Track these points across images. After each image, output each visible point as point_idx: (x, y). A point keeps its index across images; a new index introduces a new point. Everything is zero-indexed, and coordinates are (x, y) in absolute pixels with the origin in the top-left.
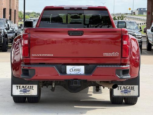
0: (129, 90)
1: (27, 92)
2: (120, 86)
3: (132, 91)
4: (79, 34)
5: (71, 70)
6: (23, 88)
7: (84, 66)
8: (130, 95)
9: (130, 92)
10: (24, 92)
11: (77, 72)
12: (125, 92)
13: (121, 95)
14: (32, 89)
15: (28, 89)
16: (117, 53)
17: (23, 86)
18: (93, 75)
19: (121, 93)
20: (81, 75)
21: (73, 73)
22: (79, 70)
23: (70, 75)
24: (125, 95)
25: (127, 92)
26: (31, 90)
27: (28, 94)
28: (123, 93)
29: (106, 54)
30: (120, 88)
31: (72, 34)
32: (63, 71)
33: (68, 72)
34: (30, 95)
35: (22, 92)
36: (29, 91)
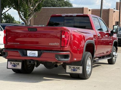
0: (76, 69)
2: (71, 66)
3: (78, 70)
5: (30, 54)
7: (37, 51)
8: (77, 73)
9: (77, 70)
12: (74, 71)
13: (71, 72)
16: (58, 44)
19: (71, 71)
20: (35, 57)
21: (31, 55)
22: (35, 54)
23: (30, 57)
24: (73, 72)
25: (75, 71)
27: (16, 68)
28: (72, 71)
30: (71, 67)
32: (25, 54)
33: (28, 55)
36: (17, 66)
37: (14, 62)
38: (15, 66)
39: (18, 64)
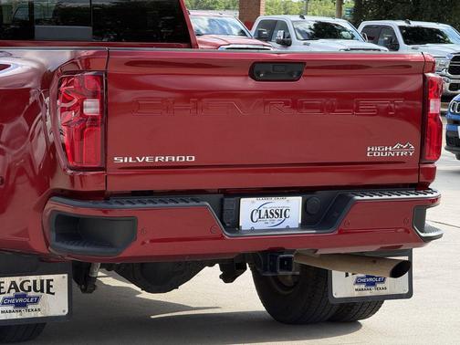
1: (30, 307)
4: (291, 74)
6: (13, 291)
7: (300, 198)
8: (384, 292)
9: (382, 280)
10: (17, 305)
11: (277, 221)
12: (368, 283)
13: (356, 294)
14: (48, 292)
15: (32, 293)
17: (13, 283)
18: (341, 232)
22: (282, 214)
24: (368, 293)
25: (373, 284)
26: (45, 295)
27: (32, 315)
28: (363, 287)
29: (376, 152)
31: (267, 73)
33: (245, 223)
34: (39, 315)
35: (11, 308)
36: (36, 300)
37: (18, 280)
38: (24, 305)
39: (47, 287)
